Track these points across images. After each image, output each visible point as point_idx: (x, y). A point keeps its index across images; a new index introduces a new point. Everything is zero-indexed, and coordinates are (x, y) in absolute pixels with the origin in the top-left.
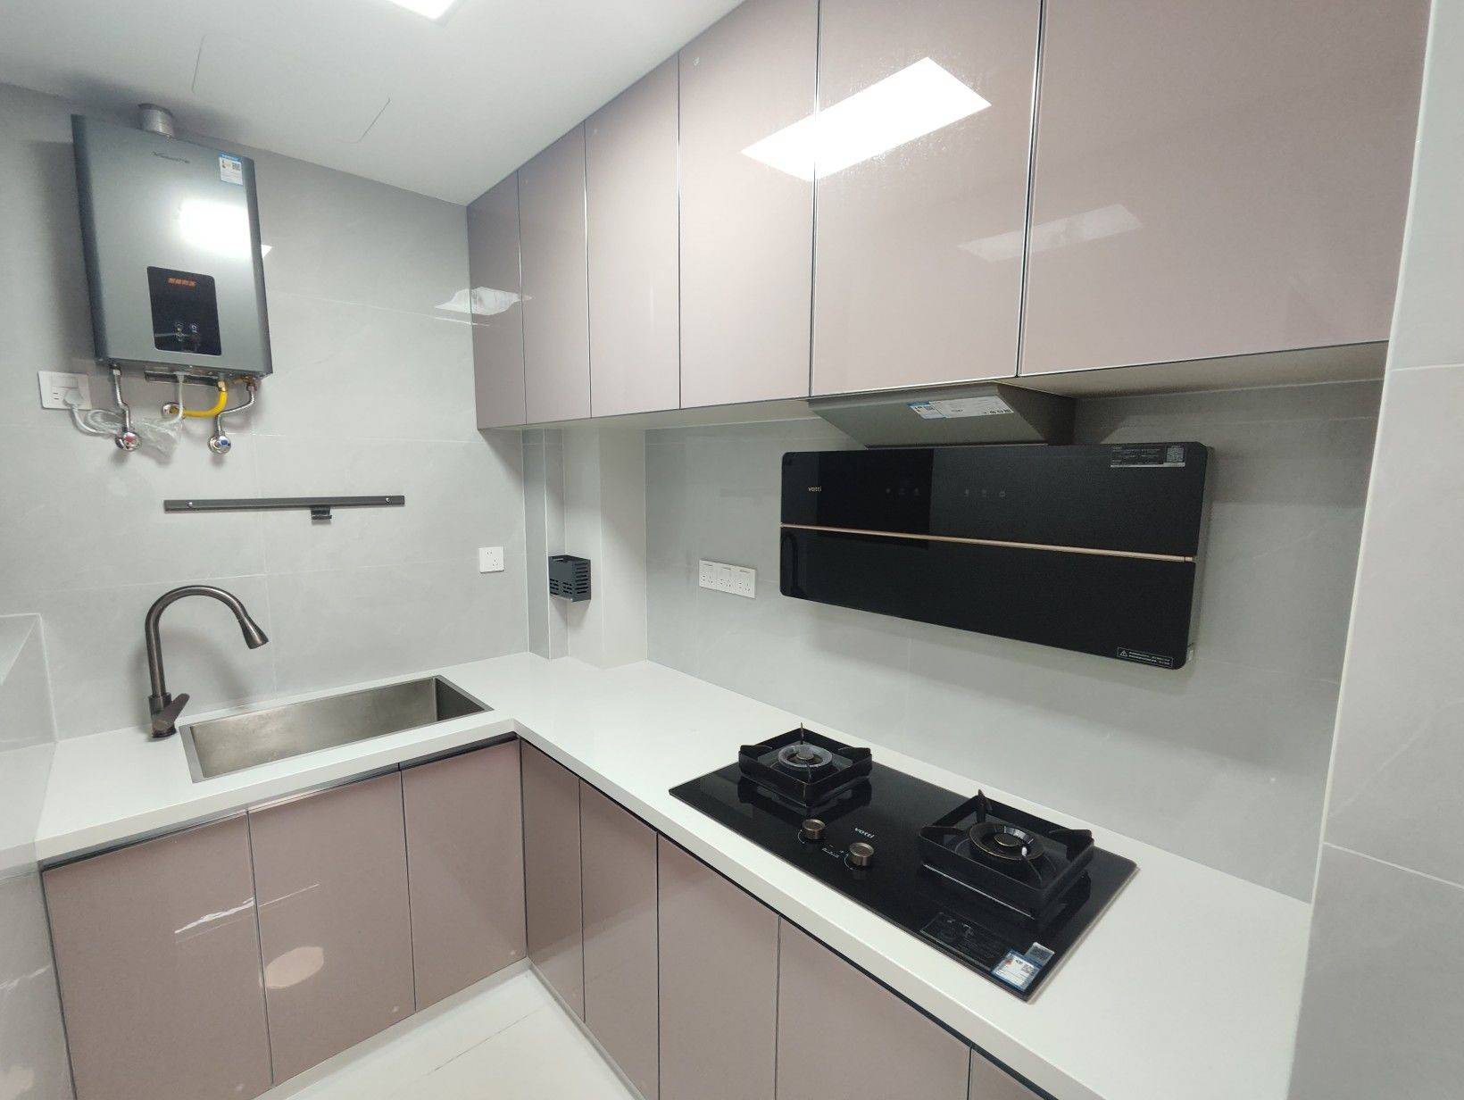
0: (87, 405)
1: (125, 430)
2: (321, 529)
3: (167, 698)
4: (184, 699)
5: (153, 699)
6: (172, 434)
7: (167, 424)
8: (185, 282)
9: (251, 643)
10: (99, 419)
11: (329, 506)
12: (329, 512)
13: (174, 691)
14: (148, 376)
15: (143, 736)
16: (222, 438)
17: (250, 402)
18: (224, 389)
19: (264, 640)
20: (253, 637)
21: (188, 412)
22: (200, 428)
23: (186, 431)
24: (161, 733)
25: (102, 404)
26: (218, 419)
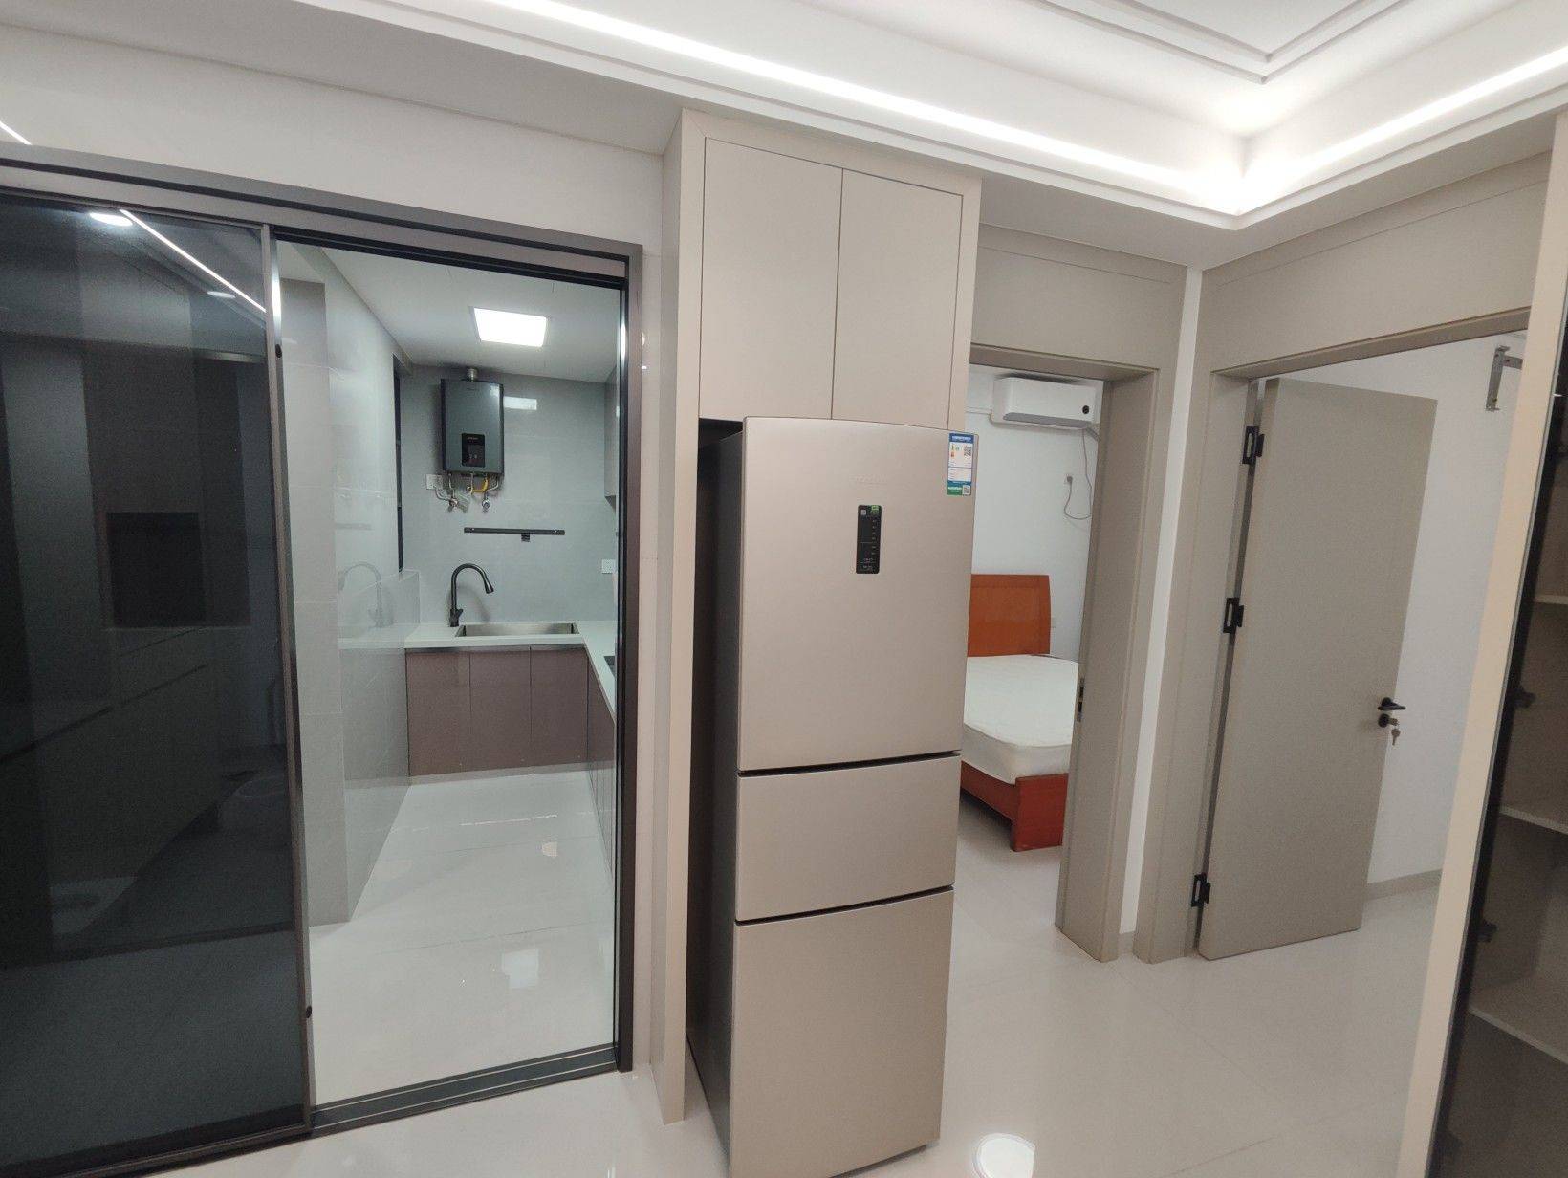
0: (441, 488)
1: (452, 498)
2: (525, 543)
3: (457, 610)
4: (462, 611)
5: (452, 610)
6: (468, 499)
7: (466, 495)
8: (473, 438)
9: (487, 592)
10: (445, 493)
11: (530, 533)
12: (529, 536)
13: (459, 608)
14: (462, 476)
15: (448, 624)
16: (486, 501)
17: (497, 485)
18: (487, 480)
19: (493, 590)
20: (489, 589)
21: (474, 490)
22: (479, 496)
23: (473, 497)
24: (454, 624)
25: (446, 487)
26: (486, 493)
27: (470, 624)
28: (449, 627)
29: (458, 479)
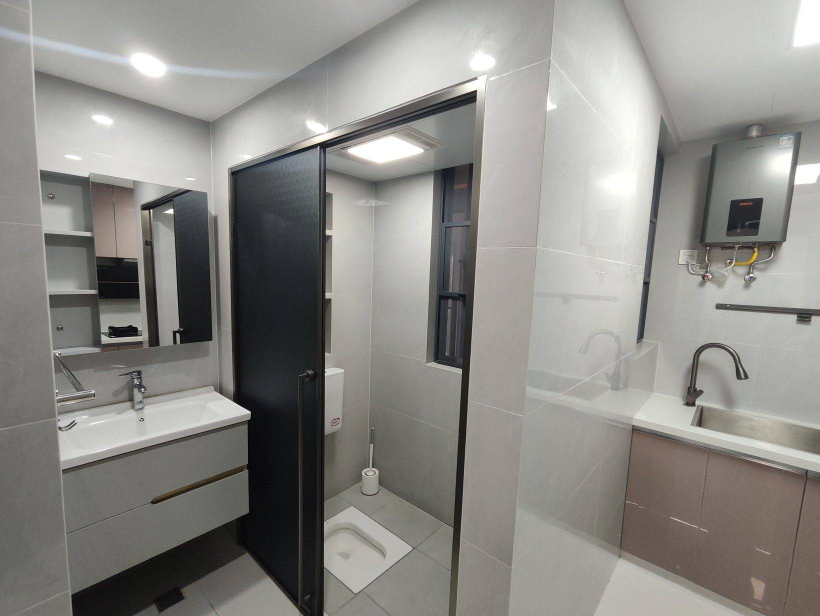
0: (694, 263)
1: (707, 272)
3: (695, 390)
4: (701, 392)
5: (689, 388)
6: (726, 274)
7: (725, 269)
8: (747, 204)
9: (739, 376)
10: (698, 268)
11: (812, 315)
12: (810, 318)
13: (698, 387)
14: (723, 248)
15: (682, 402)
16: (751, 275)
17: (770, 256)
18: (756, 251)
19: (746, 377)
20: (741, 374)
21: (736, 263)
22: (741, 270)
23: (734, 272)
24: (690, 403)
25: (701, 261)
26: (751, 267)
27: (710, 409)
28: (684, 405)
29: (717, 252)
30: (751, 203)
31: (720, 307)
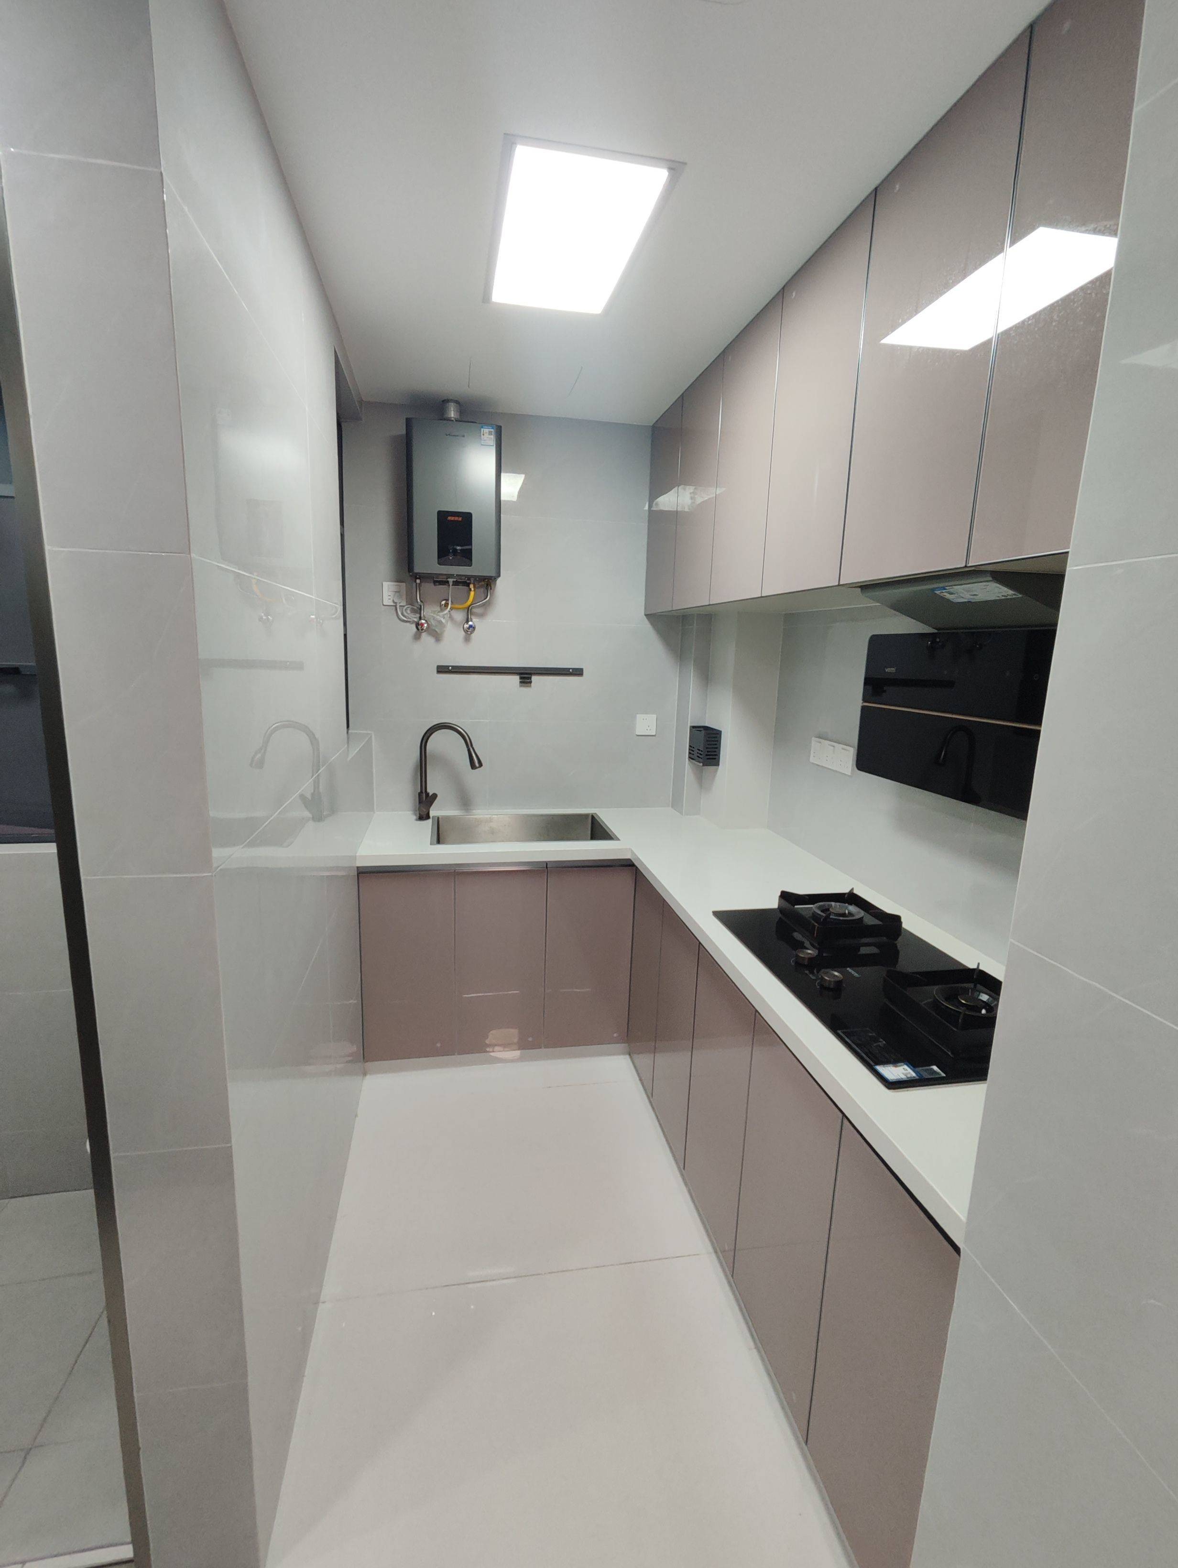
0: (404, 603)
1: (420, 618)
2: (525, 690)
3: (427, 794)
4: (435, 796)
5: (420, 794)
6: (444, 621)
7: (441, 614)
8: (456, 518)
9: (473, 766)
10: (409, 612)
11: (531, 674)
12: (530, 678)
13: (431, 791)
14: (435, 582)
15: (415, 817)
16: (470, 623)
17: (486, 598)
18: (473, 589)
19: (481, 765)
20: (475, 763)
21: (453, 606)
22: (459, 616)
23: (451, 618)
24: (423, 816)
25: (411, 601)
26: (469, 610)
27: (448, 818)
28: (417, 820)
29: (428, 587)
30: (460, 519)
31: (442, 670)
